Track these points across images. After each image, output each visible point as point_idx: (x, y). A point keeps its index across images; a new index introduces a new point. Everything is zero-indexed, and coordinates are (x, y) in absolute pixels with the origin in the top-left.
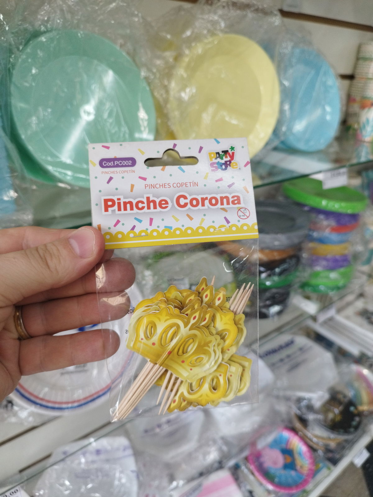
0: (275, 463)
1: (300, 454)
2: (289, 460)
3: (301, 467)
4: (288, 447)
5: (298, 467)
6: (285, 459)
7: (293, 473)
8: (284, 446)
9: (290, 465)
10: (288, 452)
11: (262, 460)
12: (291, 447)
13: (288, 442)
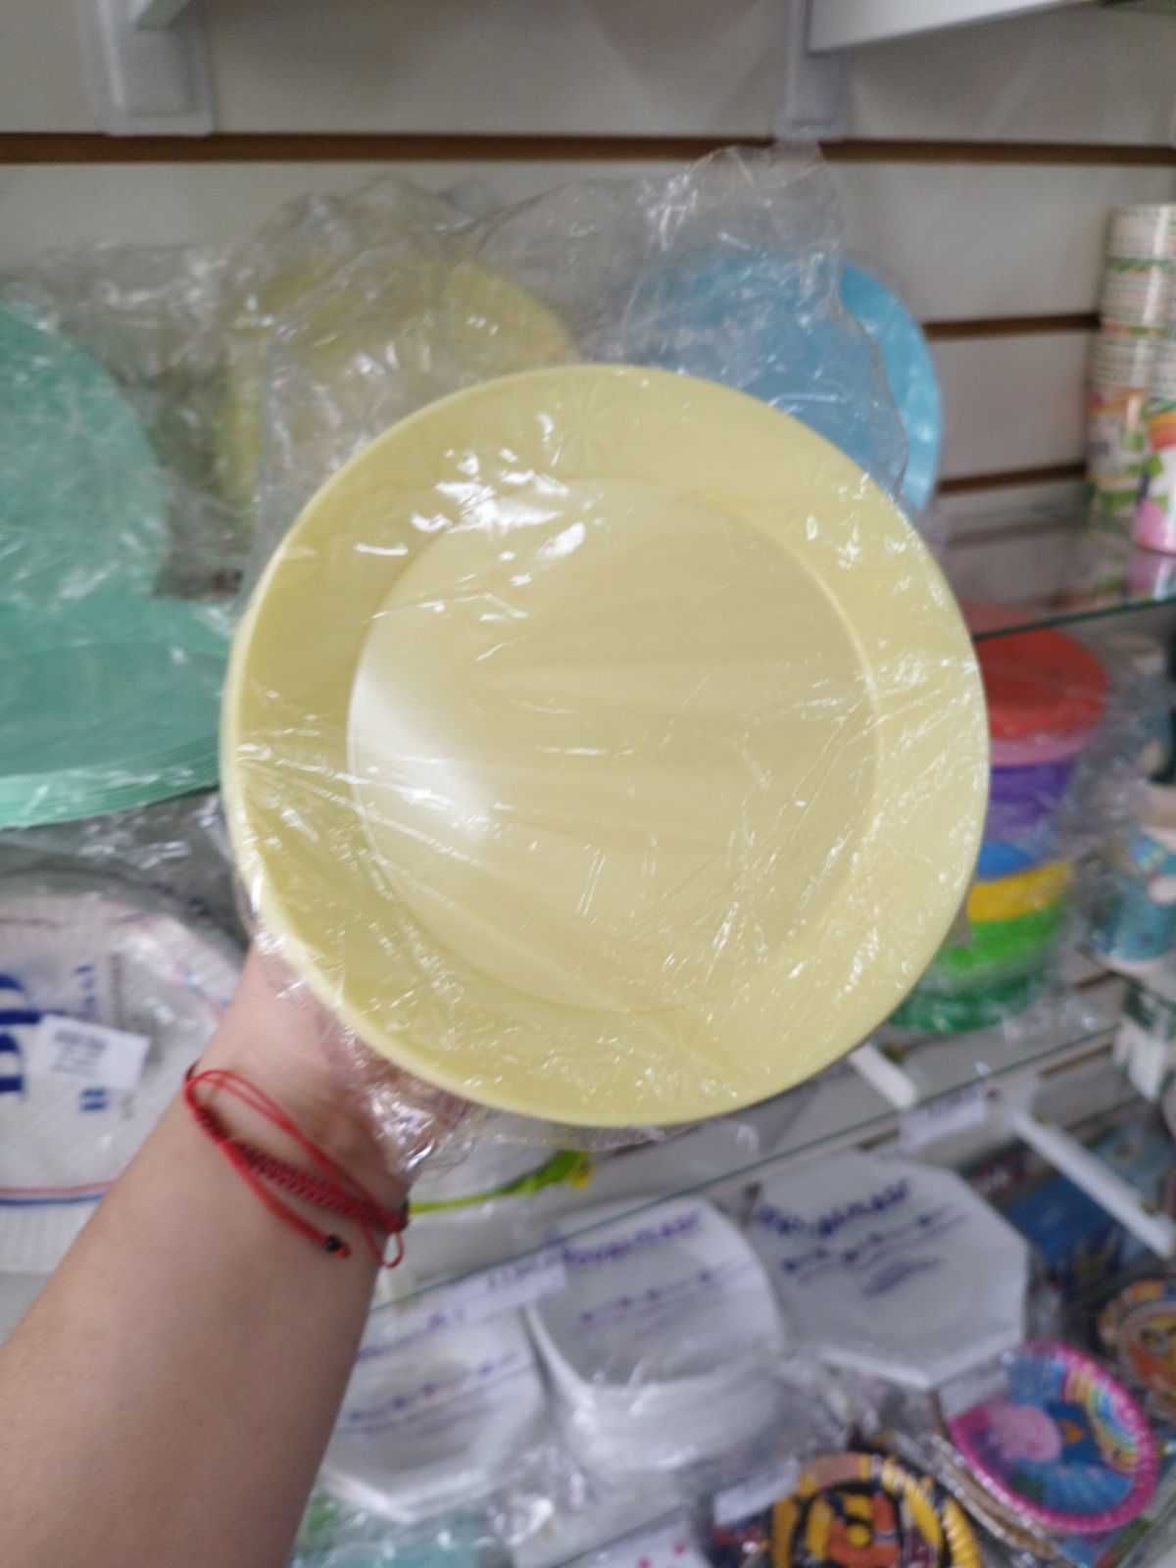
0: (1034, 1447)
1: (1105, 1415)
2: (1076, 1436)
3: (1117, 1454)
4: (1069, 1397)
5: (1108, 1457)
6: (1063, 1433)
7: (1095, 1474)
8: (1052, 1393)
9: (1083, 1449)
10: (1068, 1412)
11: (994, 1439)
12: (1079, 1396)
13: (1063, 1379)
